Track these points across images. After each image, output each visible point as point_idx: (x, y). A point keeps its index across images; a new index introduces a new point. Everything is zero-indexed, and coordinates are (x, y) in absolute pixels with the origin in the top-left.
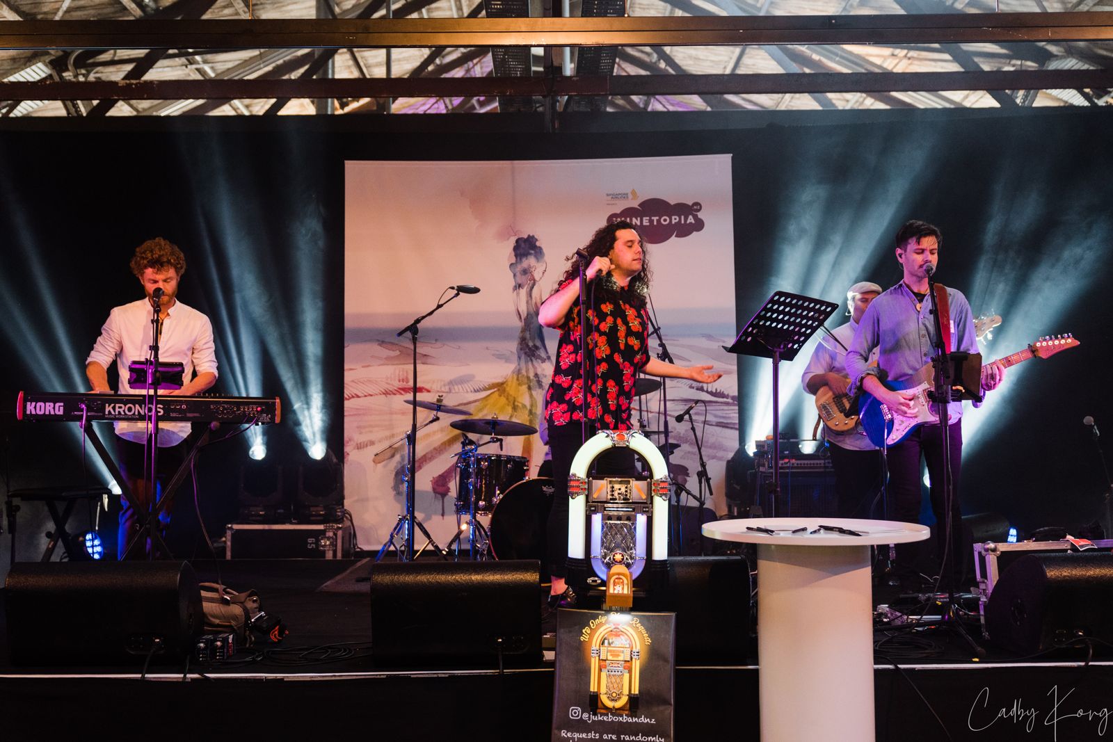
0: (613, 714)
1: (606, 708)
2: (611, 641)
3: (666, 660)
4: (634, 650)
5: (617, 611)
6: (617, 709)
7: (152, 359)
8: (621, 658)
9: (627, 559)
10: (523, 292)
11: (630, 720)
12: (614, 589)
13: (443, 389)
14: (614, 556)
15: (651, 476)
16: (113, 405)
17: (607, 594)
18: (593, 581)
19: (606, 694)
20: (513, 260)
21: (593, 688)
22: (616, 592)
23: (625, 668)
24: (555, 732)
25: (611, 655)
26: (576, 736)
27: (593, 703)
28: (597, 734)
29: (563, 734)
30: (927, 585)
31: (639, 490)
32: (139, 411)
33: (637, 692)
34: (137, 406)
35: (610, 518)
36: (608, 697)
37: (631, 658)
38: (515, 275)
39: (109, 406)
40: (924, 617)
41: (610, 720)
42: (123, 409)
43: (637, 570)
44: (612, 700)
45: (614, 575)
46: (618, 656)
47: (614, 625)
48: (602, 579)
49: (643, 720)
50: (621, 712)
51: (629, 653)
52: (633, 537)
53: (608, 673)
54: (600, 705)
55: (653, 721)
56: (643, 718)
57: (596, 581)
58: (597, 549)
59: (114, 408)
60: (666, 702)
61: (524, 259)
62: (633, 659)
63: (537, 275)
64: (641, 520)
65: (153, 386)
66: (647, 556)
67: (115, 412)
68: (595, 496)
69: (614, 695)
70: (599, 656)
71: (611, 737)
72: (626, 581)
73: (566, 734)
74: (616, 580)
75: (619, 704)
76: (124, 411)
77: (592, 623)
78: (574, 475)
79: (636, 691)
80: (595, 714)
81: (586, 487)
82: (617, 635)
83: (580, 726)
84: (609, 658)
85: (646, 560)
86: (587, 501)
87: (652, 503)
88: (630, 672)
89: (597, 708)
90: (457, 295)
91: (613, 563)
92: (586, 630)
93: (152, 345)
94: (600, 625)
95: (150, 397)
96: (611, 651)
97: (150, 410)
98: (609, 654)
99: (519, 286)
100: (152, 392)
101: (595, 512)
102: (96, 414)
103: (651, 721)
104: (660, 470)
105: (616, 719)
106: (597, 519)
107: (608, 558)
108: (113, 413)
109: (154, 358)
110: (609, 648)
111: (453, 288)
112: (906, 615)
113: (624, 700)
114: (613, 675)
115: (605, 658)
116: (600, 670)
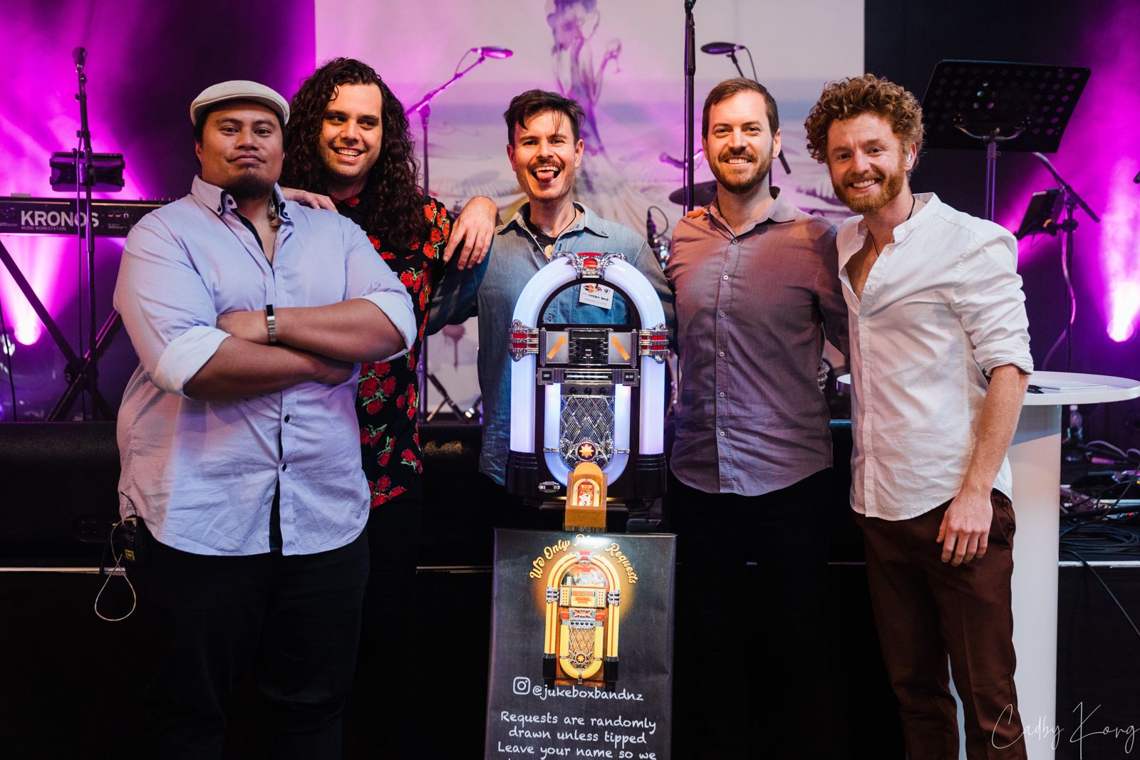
0: (579, 688)
1: (568, 678)
2: (576, 578)
3: (660, 607)
4: (612, 591)
5: (585, 533)
6: (584, 680)
7: (82, 149)
8: (591, 604)
9: (600, 453)
10: (566, 55)
11: (605, 696)
12: (579, 500)
13: (455, 192)
14: (580, 448)
15: (639, 326)
16: (30, 213)
17: (567, 507)
18: (548, 487)
19: (568, 657)
20: (552, 9)
21: (549, 649)
22: (581, 504)
23: (597, 619)
24: (490, 713)
25: (577, 599)
26: (523, 720)
27: (549, 670)
28: (555, 718)
29: (504, 716)
30: (1118, 462)
31: (619, 346)
32: (66, 221)
33: (615, 654)
34: (63, 214)
35: (573, 390)
36: (572, 662)
37: (607, 604)
38: (555, 32)
39: (26, 214)
40: (1121, 501)
41: (574, 696)
42: (45, 218)
43: (616, 470)
44: (578, 667)
45: (579, 477)
46: (587, 600)
47: (582, 553)
48: (561, 484)
49: (625, 695)
50: (592, 684)
51: (604, 597)
52: (610, 420)
53: (571, 626)
54: (559, 673)
55: (640, 697)
56: (624, 694)
57: (551, 487)
58: (553, 439)
59: (32, 217)
60: (660, 670)
61: (568, 8)
62: (611, 606)
63: (586, 30)
64: (622, 393)
65: (85, 187)
66: (630, 449)
67: (34, 222)
68: (550, 356)
69: (581, 659)
70: (558, 601)
71: (576, 721)
72: (597, 488)
73: (508, 717)
74: (583, 486)
75: (588, 673)
76: (46, 221)
77: (548, 551)
78: (518, 324)
79: (613, 652)
80: (552, 687)
81: (536, 341)
82: (586, 570)
83: (530, 705)
84: (573, 604)
85: (630, 454)
86: (538, 365)
87: (639, 366)
88: (605, 624)
89: (555, 678)
90: (481, 60)
91: (578, 460)
92: (538, 562)
93: (80, 129)
94: (561, 553)
95: (82, 201)
96: (575, 594)
97: (81, 220)
98: (573, 597)
99: (560, 47)
100: (83, 195)
101: (550, 380)
102: (9, 225)
103: (636, 697)
104: (653, 315)
105: (583, 694)
106: (553, 392)
107: (571, 451)
108: (31, 223)
109: (85, 148)
110: (574, 589)
111: (475, 50)
112: (1096, 497)
113: (596, 666)
114: (580, 630)
115: (567, 604)
116: (560, 622)
